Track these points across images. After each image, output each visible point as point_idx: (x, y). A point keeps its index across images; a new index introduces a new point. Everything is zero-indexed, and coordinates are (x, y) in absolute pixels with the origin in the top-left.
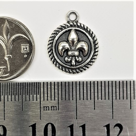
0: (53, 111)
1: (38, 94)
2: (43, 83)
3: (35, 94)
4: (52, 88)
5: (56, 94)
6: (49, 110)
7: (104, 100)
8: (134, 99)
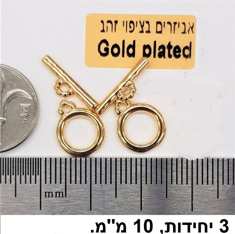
0: (58, 198)
1: (38, 175)
2: (45, 159)
3: (33, 175)
4: (57, 167)
5: (62, 175)
6: (52, 197)
7: (130, 185)
8: (172, 184)
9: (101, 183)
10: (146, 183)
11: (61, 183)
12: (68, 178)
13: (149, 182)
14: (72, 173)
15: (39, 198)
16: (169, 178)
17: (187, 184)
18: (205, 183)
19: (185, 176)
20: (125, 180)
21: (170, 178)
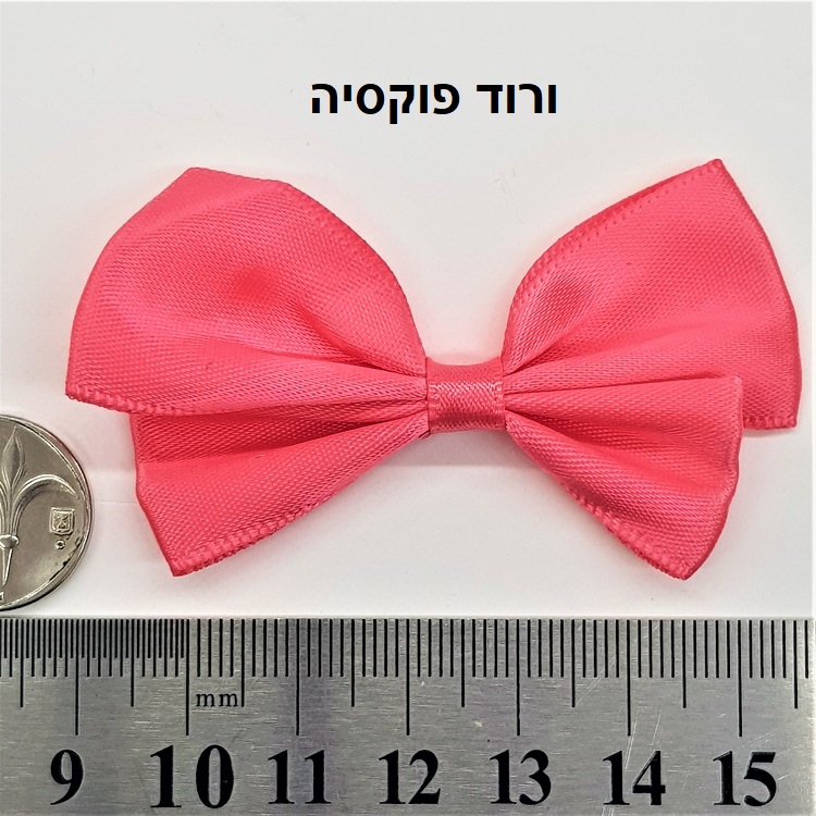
0: (225, 709)
1: (182, 656)
2: (197, 623)
3: (171, 656)
4: (224, 639)
5: (235, 657)
6: (213, 705)
7: (383, 678)
8: (474, 675)
9: (320, 675)
10: (419, 675)
11: (232, 675)
12: (248, 662)
13: (424, 671)
14: (257, 653)
15: (184, 707)
16: (469, 663)
17: (507, 676)
18: (546, 673)
19: (502, 659)
20: (372, 668)
21: (471, 664)
